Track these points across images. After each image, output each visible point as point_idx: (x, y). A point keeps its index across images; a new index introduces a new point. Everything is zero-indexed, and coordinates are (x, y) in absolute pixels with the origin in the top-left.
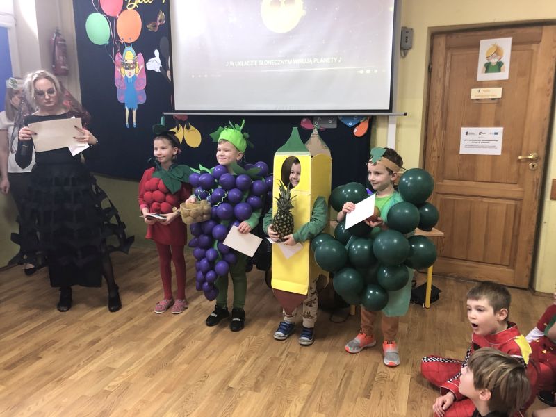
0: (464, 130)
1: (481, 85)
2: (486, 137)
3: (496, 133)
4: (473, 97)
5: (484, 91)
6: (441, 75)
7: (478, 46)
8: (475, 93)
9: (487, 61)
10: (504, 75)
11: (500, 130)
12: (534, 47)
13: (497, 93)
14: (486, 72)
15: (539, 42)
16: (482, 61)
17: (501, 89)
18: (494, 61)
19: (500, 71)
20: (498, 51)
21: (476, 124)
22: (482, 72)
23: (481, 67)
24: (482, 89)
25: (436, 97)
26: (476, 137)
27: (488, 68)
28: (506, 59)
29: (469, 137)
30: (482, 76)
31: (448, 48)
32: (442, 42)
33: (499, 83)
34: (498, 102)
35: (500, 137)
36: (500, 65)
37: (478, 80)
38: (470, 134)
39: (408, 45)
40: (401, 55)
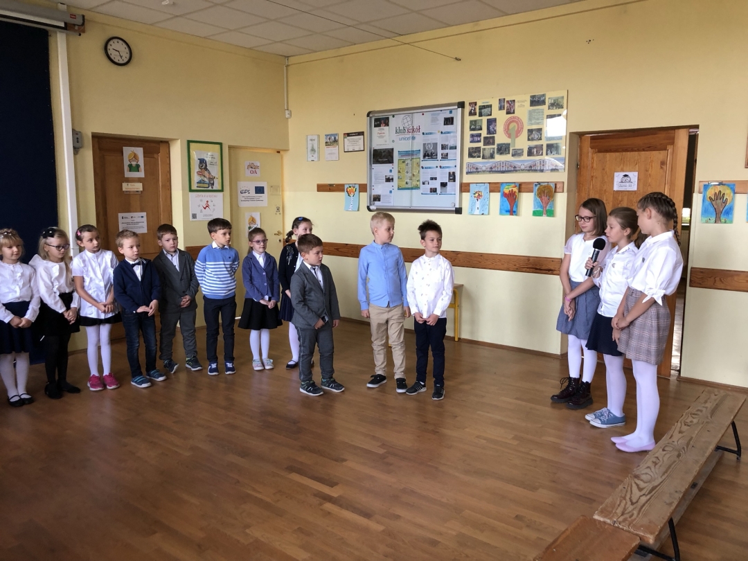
0: (120, 215)
1: (128, 180)
2: (136, 220)
3: (142, 217)
4: (124, 189)
5: (131, 185)
7: (122, 151)
8: (125, 187)
9: (129, 163)
10: (141, 174)
11: (144, 214)
12: (155, 156)
13: (139, 187)
14: (130, 171)
15: (158, 153)
16: (126, 163)
17: (141, 184)
18: (134, 163)
19: (139, 171)
20: (135, 157)
21: (129, 211)
22: (127, 171)
23: (126, 168)
24: (129, 184)
26: (129, 220)
27: (131, 168)
28: (141, 163)
29: (125, 220)
30: (128, 174)
31: (101, 150)
32: (96, 144)
33: (139, 180)
34: (141, 194)
35: (145, 219)
36: (138, 166)
37: (126, 176)
38: (126, 218)
39: (79, 144)
40: (74, 153)
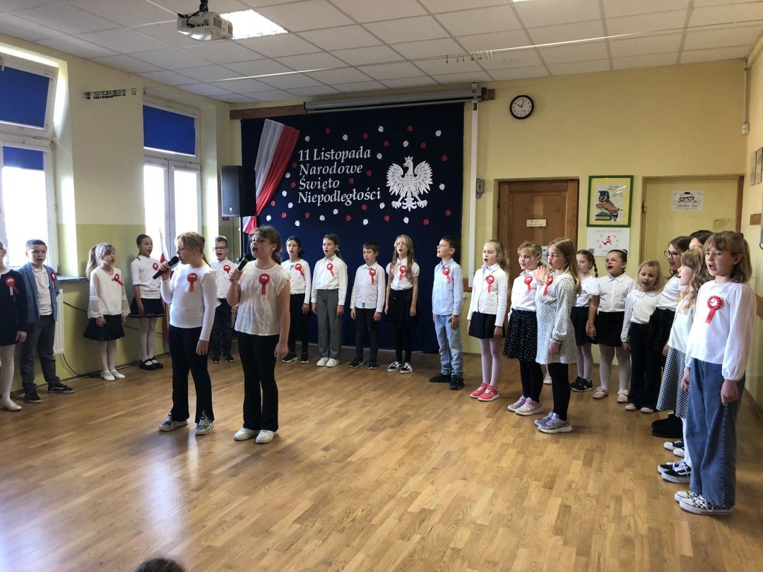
1: (533, 217)
4: (528, 225)
5: (535, 222)
6: (506, 210)
8: (530, 223)
12: (563, 193)
13: (543, 223)
15: (566, 191)
17: (545, 220)
24: (534, 220)
31: (510, 192)
33: (544, 217)
34: (544, 229)
39: (481, 190)
40: (477, 197)
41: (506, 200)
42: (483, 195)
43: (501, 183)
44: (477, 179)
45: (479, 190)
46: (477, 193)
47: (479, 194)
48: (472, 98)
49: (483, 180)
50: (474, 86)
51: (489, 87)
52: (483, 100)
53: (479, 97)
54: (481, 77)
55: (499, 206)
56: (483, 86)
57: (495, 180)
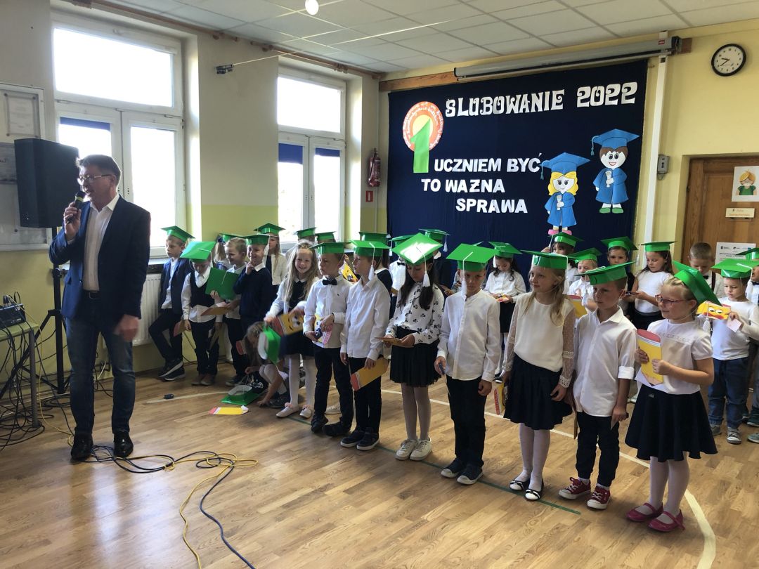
0: (719, 244)
1: (735, 205)
4: (728, 215)
5: (738, 211)
6: (698, 195)
7: (733, 172)
8: (730, 213)
9: (741, 185)
13: (750, 213)
14: (740, 194)
17: (754, 209)
18: (747, 185)
19: (752, 194)
21: (731, 240)
22: (736, 194)
23: (735, 191)
24: (736, 209)
25: (693, 214)
26: (730, 251)
27: (742, 191)
29: (724, 251)
31: (705, 172)
32: (699, 167)
33: (752, 205)
34: (750, 221)
36: (752, 189)
37: (733, 200)
38: (725, 248)
39: (664, 169)
40: (658, 178)
41: (699, 182)
42: (668, 175)
43: (693, 160)
44: (660, 155)
45: (662, 170)
46: (658, 173)
47: (661, 174)
48: (659, 51)
49: (669, 158)
50: (664, 35)
51: (683, 35)
52: (673, 53)
53: (669, 50)
54: (673, 22)
55: (688, 190)
56: (675, 35)
57: (684, 156)
